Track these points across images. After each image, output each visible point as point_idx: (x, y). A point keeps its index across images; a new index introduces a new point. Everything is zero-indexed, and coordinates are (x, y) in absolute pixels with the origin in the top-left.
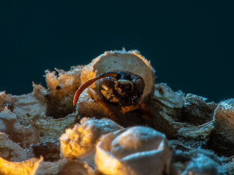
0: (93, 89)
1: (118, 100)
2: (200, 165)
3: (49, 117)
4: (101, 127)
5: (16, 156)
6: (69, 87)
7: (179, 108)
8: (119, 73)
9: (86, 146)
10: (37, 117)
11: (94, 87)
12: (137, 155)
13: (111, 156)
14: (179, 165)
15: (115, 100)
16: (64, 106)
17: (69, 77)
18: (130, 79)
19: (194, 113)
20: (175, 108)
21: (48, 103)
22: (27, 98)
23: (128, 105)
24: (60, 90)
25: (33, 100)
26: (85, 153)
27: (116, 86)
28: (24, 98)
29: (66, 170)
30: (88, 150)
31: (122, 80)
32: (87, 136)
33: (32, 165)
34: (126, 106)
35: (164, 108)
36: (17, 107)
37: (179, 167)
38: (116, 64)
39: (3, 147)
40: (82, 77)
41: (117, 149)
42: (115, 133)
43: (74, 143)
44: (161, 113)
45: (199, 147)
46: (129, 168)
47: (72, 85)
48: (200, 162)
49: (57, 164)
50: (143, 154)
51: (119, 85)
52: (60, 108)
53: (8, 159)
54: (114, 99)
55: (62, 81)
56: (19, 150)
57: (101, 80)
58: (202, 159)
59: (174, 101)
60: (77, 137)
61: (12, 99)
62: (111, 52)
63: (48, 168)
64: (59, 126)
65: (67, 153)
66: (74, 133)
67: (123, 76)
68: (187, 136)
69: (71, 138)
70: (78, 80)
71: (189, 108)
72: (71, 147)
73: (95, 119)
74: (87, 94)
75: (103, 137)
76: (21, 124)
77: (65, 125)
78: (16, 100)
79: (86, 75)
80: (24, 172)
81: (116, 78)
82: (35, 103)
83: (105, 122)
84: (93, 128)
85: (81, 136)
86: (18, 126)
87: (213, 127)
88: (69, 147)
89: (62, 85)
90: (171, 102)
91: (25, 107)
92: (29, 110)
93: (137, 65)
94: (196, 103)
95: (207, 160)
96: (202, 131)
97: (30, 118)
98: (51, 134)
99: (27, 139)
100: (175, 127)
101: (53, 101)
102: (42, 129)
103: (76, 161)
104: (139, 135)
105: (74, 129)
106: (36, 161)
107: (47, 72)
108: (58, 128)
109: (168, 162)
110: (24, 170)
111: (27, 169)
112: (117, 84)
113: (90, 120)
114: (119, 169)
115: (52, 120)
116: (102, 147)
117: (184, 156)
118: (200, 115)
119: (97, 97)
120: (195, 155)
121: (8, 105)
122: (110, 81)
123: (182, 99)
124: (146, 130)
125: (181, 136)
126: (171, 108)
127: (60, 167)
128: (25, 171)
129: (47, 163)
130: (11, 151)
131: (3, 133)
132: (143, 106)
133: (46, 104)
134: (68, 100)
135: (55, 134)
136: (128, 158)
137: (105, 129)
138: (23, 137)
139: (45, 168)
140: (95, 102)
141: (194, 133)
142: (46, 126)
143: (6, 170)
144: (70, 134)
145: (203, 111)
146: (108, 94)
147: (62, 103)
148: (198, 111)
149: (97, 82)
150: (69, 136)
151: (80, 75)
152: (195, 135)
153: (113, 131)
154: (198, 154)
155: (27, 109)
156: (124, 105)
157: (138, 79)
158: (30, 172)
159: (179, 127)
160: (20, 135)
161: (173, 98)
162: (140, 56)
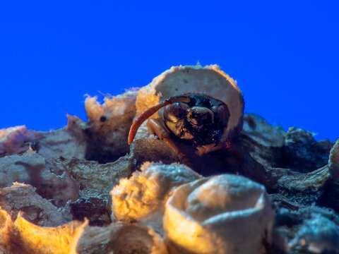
0: (155, 120)
1: (192, 137)
2: (316, 231)
3: (93, 161)
4: (171, 175)
5: (48, 217)
6: (118, 118)
7: (277, 148)
8: (192, 97)
9: (150, 203)
10: (74, 162)
11: (156, 118)
12: (225, 215)
13: (188, 218)
14: (284, 230)
15: (188, 136)
16: (112, 145)
17: (119, 104)
18: (209, 106)
19: (299, 155)
20: (271, 148)
21: (87, 141)
22: (58, 133)
23: (207, 144)
24: (106, 122)
25: (67, 137)
26: (149, 214)
27: (188, 116)
28: (53, 134)
29: (121, 239)
30: (154, 209)
31: (198, 107)
32: (150, 189)
33: (72, 231)
34: (204, 145)
35: (256, 148)
36: (43, 147)
37: (284, 232)
38: (187, 84)
39: (28, 205)
40: (139, 104)
41: (195, 207)
42: (192, 184)
43: (132, 199)
44: (252, 154)
45: (314, 204)
46: (214, 235)
47: (124, 115)
48: (316, 225)
49: (108, 230)
50: (234, 214)
51: (194, 115)
52: (106, 148)
53: (36, 221)
54: (186, 134)
55: (108, 109)
56: (52, 210)
57: (167, 107)
58: (318, 222)
59: (270, 137)
60: (136, 190)
61: (36, 136)
62: (181, 67)
63: (95, 235)
64: (107, 174)
65: (122, 214)
66: (133, 185)
67: (198, 101)
68: (292, 188)
69: (127, 192)
70: (132, 107)
71: (292, 148)
72: (128, 205)
73: (162, 164)
74: (146, 128)
75: (175, 191)
76: (52, 172)
77: (115, 173)
78: (42, 137)
79: (143, 101)
80: (61, 242)
81: (188, 104)
82: (69, 141)
83: (177, 169)
84: (160, 177)
85: (142, 189)
86: (47, 175)
87: (329, 174)
88: (125, 205)
89: (107, 115)
90: (266, 139)
91: (55, 147)
92: (61, 151)
93: (217, 86)
94: (302, 139)
95: (326, 223)
96: (314, 181)
97: (65, 163)
98: (95, 185)
99: (61, 194)
100: (274, 175)
101: (96, 138)
102: (82, 179)
103: (136, 224)
104: (227, 186)
105: (132, 178)
106: (79, 225)
107: (87, 97)
108: (105, 178)
109: (270, 226)
110: (60, 238)
111: (64, 237)
112: (190, 113)
113: (154, 165)
114: (199, 236)
115: (97, 166)
116: (174, 204)
117: (292, 217)
118: (308, 157)
119: (160, 132)
120: (306, 215)
121: (30, 144)
122: (179, 109)
123: (281, 134)
124: (237, 179)
125: (282, 189)
126: (266, 148)
127: (112, 233)
128: (62, 239)
129: (93, 229)
130: (39, 210)
131: (28, 185)
132: (228, 145)
133: (85, 143)
134: (117, 137)
135: (101, 186)
136: (212, 220)
137: (177, 178)
138: (54, 190)
139: (92, 236)
140: (158, 139)
141: (301, 183)
142: (88, 174)
143: (35, 238)
144: (126, 186)
145: (313, 151)
146: (177, 127)
147: (109, 140)
148: (305, 152)
149: (162, 111)
150: (125, 188)
151: (135, 100)
152: (304, 187)
153: (190, 182)
154: (313, 215)
155: (58, 149)
156: (201, 144)
157: (219, 105)
158: (69, 241)
159: (280, 175)
160: (51, 187)
161: (269, 132)
162: (222, 73)
